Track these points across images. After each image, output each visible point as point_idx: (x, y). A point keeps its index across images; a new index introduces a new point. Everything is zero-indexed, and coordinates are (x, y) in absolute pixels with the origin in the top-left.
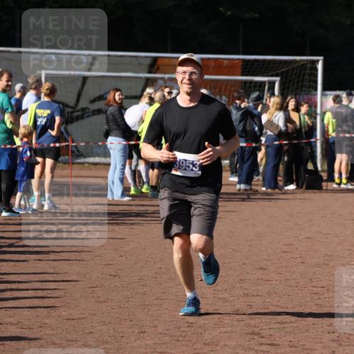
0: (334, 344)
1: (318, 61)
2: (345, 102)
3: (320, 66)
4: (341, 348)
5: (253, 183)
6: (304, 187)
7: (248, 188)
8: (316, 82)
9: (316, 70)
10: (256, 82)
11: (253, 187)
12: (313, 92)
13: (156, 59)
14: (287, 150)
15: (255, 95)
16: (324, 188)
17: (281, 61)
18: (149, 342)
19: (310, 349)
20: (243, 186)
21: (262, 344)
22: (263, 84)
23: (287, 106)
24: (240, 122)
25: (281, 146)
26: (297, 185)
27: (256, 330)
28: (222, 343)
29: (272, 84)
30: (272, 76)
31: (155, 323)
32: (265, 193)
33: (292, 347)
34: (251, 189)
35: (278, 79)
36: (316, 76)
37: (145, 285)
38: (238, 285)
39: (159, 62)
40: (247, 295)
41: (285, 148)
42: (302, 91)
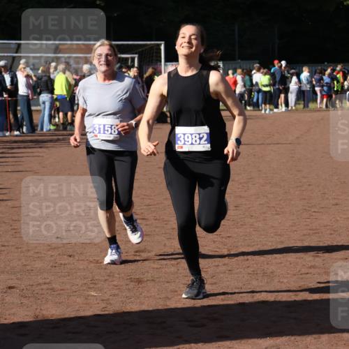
1: (161, 44)
3: (162, 47)
8: (160, 57)
9: (160, 50)
10: (123, 58)
12: (159, 64)
19: (168, 221)
22: (127, 59)
29: (133, 59)
30: (133, 54)
33: (156, 220)
35: (136, 56)
36: (160, 53)
42: (152, 63)
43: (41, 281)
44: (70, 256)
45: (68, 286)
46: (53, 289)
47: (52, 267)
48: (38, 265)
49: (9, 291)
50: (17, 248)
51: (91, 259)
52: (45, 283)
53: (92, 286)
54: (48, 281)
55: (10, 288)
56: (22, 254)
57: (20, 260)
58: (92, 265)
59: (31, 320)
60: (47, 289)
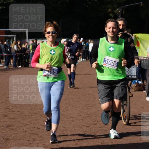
0: (30, 110)
2: (35, 42)
3: (27, 32)
4: (32, 111)
5: (9, 66)
6: (24, 66)
7: (7, 67)
8: (26, 36)
10: (9, 37)
11: (9, 67)
14: (18, 56)
15: (7, 40)
16: (29, 66)
20: (6, 67)
21: (10, 111)
23: (18, 43)
24: (4, 48)
25: (17, 55)
26: (21, 66)
27: (8, 107)
29: (13, 37)
30: (13, 35)
32: (12, 69)
33: (18, 111)
34: (8, 68)
35: (15, 36)
40: (6, 98)
41: (18, 55)
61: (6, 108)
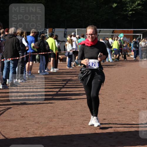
10: (137, 35)
13: (114, 30)
17: (142, 30)
18: (121, 95)
22: (138, 35)
27: (144, 92)
28: (137, 95)
29: (140, 36)
30: (140, 34)
31: (121, 90)
35: (142, 34)
37: (117, 82)
38: (138, 81)
39: (114, 31)
43: (115, 117)
44: (124, 108)
45: (124, 120)
46: (119, 120)
47: (118, 112)
48: (113, 111)
49: (104, 120)
50: (105, 105)
51: (131, 110)
52: (116, 118)
53: (133, 120)
54: (117, 117)
55: (104, 119)
56: (107, 107)
57: (106, 109)
58: (132, 112)
59: (113, 131)
60: (117, 120)
61: (143, 92)
